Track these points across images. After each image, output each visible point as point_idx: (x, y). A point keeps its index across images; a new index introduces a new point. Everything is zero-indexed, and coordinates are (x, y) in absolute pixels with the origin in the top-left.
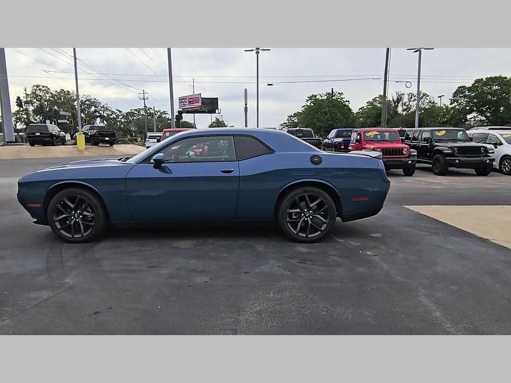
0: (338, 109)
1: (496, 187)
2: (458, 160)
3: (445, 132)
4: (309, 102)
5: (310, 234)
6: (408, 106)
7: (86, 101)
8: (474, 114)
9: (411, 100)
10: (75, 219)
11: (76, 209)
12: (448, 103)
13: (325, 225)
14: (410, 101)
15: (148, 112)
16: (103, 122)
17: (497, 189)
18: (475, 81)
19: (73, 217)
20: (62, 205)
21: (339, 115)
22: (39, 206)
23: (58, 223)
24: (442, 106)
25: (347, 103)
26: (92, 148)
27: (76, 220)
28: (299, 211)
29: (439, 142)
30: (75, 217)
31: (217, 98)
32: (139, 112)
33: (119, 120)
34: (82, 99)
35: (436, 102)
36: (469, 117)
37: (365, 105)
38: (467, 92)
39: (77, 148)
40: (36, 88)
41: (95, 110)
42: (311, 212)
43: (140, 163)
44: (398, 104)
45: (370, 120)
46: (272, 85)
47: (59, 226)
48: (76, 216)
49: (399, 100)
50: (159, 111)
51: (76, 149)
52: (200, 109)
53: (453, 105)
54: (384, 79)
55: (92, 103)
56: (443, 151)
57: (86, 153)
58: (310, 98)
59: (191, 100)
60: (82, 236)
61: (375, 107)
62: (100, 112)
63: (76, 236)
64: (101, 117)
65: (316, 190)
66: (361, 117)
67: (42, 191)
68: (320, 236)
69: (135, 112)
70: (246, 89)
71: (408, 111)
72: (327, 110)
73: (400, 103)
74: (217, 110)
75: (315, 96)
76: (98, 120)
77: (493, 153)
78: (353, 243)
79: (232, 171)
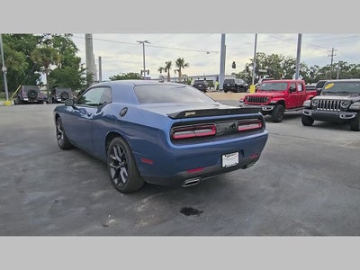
7: (288, 61)
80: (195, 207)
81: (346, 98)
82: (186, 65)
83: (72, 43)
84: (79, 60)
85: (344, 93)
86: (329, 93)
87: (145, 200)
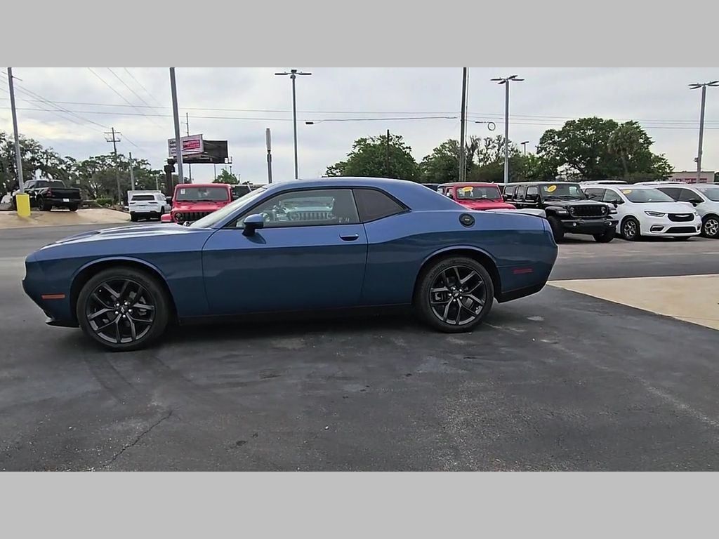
0: (397, 158)
1: (628, 255)
2: (576, 223)
3: (555, 186)
4: (357, 148)
5: (461, 320)
6: (485, 154)
8: (566, 166)
9: (490, 147)
10: (120, 315)
11: (121, 301)
12: (534, 151)
13: (480, 308)
14: (487, 149)
15: (118, 160)
16: (46, 175)
17: (631, 258)
18: (566, 124)
19: (117, 312)
20: (100, 295)
21: (398, 166)
22: (63, 296)
23: (93, 321)
24: (526, 155)
25: (408, 151)
26: (41, 215)
27: (122, 317)
28: (447, 289)
29: (550, 201)
30: (120, 312)
31: (226, 141)
32: (103, 160)
33: (71, 172)
34: (10, 140)
35: (520, 150)
36: (560, 169)
37: (431, 153)
38: (556, 137)
39: (17, 214)
41: (32, 157)
42: (461, 290)
43: (221, 228)
44: (473, 152)
45: (438, 173)
46: (312, 123)
47: (96, 328)
48: (123, 310)
49: (474, 147)
50: (136, 160)
51: (16, 217)
52: (202, 157)
53: (540, 155)
54: (460, 119)
55: (26, 146)
56: (557, 212)
57: (34, 223)
58: (359, 143)
59: (188, 143)
60: (134, 340)
61: (444, 156)
62: (41, 160)
63: (123, 341)
64: (43, 167)
65: (468, 260)
66: (426, 169)
67: (69, 275)
68: (475, 321)
69: (97, 161)
70: (268, 129)
71: (485, 162)
72: (382, 160)
73: (476, 151)
74: (226, 159)
75: (365, 140)
76: (39, 172)
77: (616, 213)
78: (516, 330)
79: (357, 237)
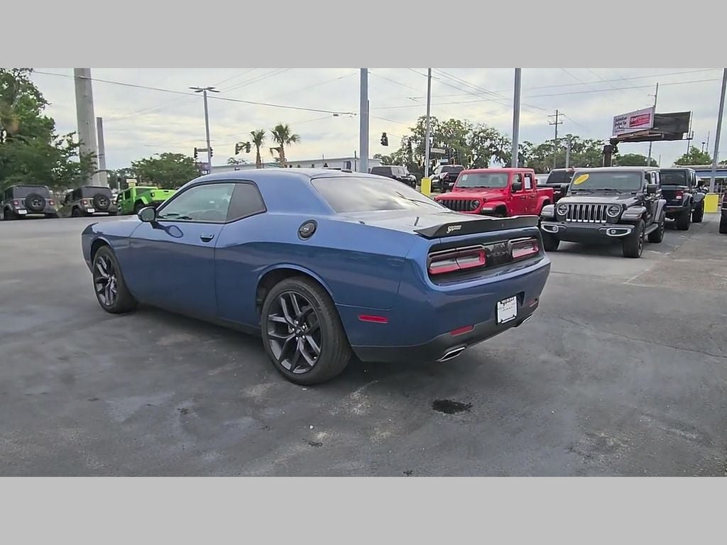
7: (479, 133)
10: (109, 283)
16: (499, 160)
31: (689, 113)
40: (422, 120)
42: (304, 326)
47: (99, 289)
52: (650, 133)
55: (488, 134)
59: (635, 119)
64: (498, 153)
74: (685, 134)
76: (494, 157)
79: (211, 239)
80: (454, 398)
81: (614, 200)
82: (293, 138)
83: (31, 87)
84: (50, 124)
85: (608, 192)
86: (582, 191)
87: (356, 395)
